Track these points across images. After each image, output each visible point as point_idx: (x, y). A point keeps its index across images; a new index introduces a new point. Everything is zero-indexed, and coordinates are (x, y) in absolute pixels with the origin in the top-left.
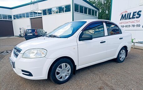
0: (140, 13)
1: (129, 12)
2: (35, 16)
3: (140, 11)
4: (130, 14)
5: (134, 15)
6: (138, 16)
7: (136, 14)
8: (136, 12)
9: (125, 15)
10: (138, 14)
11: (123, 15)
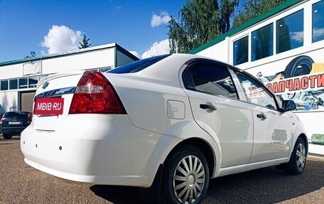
2: (33, 87)
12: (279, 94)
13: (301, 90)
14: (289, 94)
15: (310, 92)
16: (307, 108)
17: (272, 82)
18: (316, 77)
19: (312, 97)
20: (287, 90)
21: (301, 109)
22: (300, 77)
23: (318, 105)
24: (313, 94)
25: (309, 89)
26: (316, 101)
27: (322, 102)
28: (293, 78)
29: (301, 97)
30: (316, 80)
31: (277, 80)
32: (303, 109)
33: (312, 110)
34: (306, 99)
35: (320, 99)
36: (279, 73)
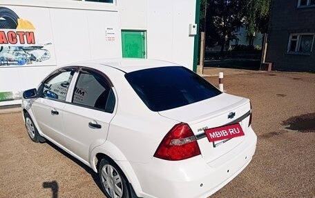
13: (10, 45)
15: (20, 48)
16: (20, 63)
18: (25, 33)
19: (23, 52)
21: (13, 64)
22: (6, 31)
23: (31, 60)
24: (24, 50)
25: (19, 44)
26: (29, 56)
27: (35, 58)
29: (11, 52)
30: (25, 36)
32: (16, 64)
33: (25, 65)
34: (17, 54)
35: (32, 55)
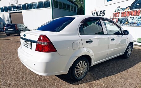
0: (104, 12)
1: (97, 11)
2: (15, 10)
3: (104, 11)
4: (98, 12)
5: (100, 14)
6: (103, 14)
7: (102, 12)
8: (102, 11)
9: (95, 13)
10: (103, 13)
11: (93, 13)
12: (126, 17)
13: (137, 16)
14: (131, 18)
16: (138, 25)
17: (124, 11)
20: (130, 15)
22: (137, 10)
28: (134, 10)
29: (136, 20)
31: (127, 10)
32: (136, 25)
33: (140, 26)
34: (138, 20)
36: (128, 7)
